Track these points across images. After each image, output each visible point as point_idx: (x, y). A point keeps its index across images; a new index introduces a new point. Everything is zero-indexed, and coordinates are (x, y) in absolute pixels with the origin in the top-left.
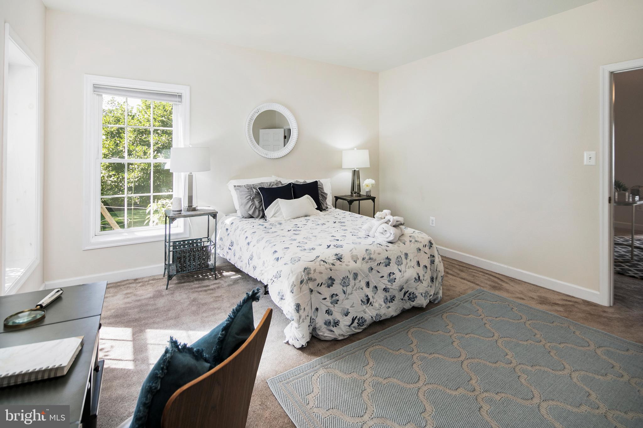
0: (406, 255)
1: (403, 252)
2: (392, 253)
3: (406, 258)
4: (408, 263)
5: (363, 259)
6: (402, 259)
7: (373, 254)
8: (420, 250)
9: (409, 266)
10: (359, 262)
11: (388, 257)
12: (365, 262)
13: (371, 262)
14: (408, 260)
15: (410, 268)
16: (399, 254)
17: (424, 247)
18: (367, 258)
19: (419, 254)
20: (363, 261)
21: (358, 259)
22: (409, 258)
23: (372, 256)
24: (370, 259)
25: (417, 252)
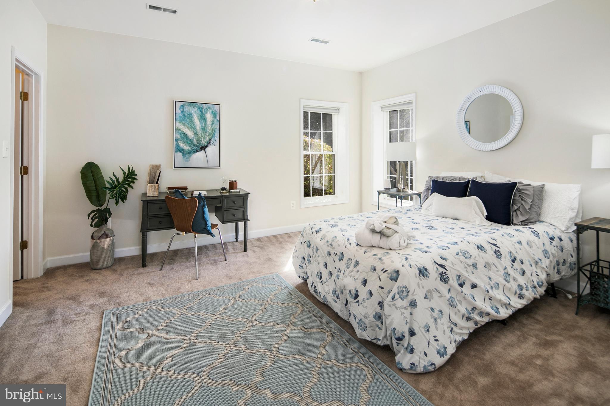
0: (357, 263)
1: (355, 258)
2: (347, 252)
3: (355, 266)
4: (353, 272)
5: (328, 242)
6: (351, 263)
7: (335, 242)
8: (375, 270)
9: (352, 275)
10: (324, 241)
11: (343, 252)
12: (327, 245)
13: (330, 247)
14: (355, 270)
15: (351, 277)
16: (352, 257)
17: (382, 270)
18: (330, 242)
19: (371, 273)
20: (326, 243)
21: (325, 239)
22: (358, 268)
23: (333, 243)
24: (331, 245)
25: (370, 268)
